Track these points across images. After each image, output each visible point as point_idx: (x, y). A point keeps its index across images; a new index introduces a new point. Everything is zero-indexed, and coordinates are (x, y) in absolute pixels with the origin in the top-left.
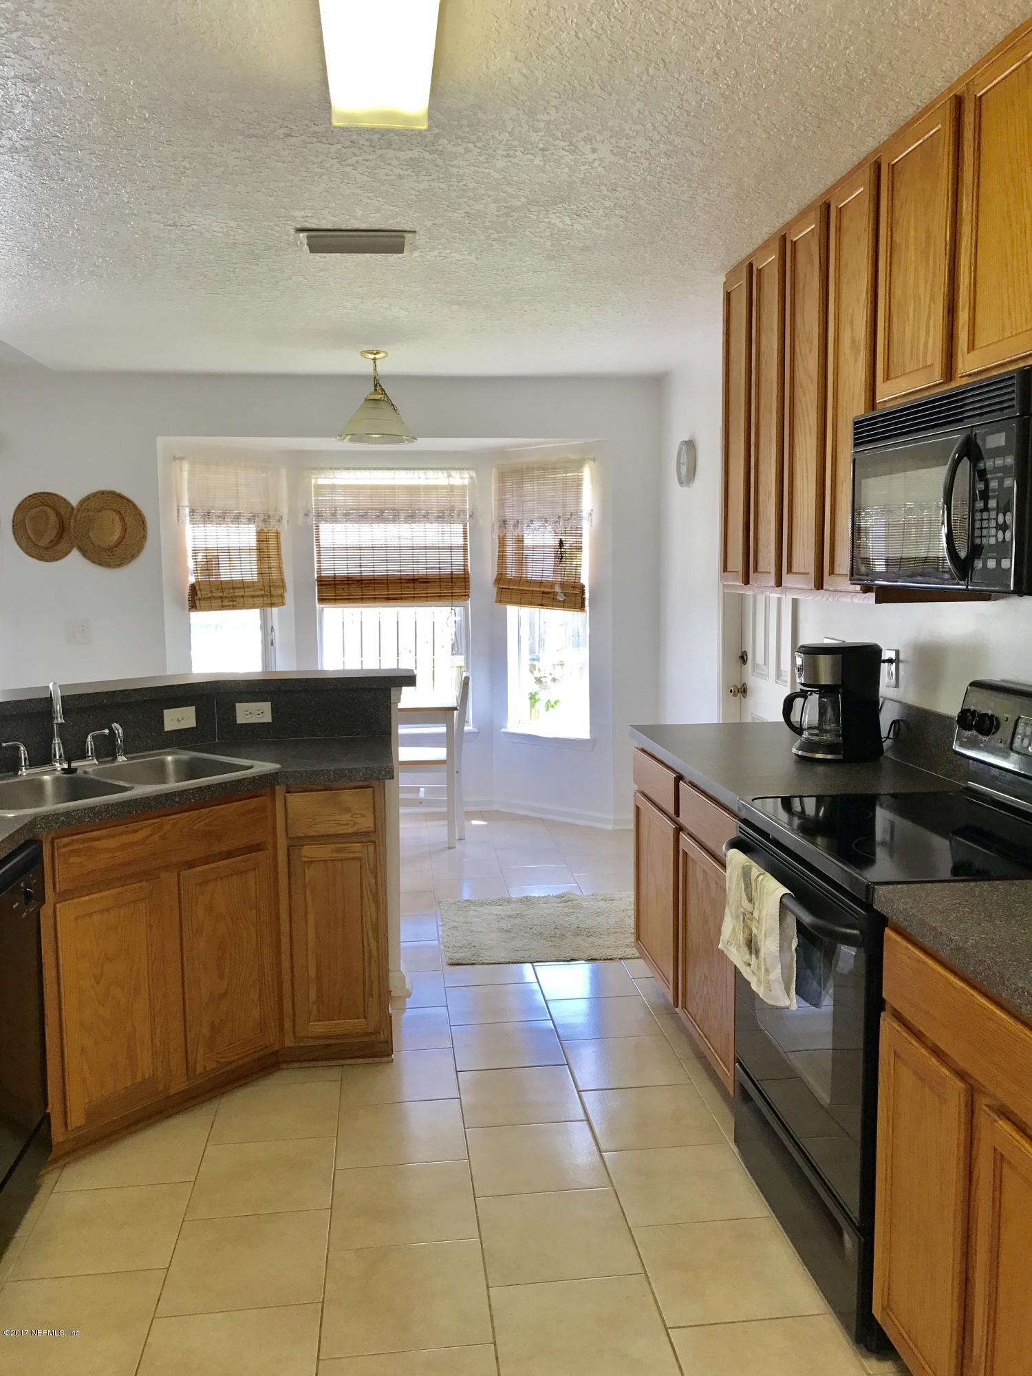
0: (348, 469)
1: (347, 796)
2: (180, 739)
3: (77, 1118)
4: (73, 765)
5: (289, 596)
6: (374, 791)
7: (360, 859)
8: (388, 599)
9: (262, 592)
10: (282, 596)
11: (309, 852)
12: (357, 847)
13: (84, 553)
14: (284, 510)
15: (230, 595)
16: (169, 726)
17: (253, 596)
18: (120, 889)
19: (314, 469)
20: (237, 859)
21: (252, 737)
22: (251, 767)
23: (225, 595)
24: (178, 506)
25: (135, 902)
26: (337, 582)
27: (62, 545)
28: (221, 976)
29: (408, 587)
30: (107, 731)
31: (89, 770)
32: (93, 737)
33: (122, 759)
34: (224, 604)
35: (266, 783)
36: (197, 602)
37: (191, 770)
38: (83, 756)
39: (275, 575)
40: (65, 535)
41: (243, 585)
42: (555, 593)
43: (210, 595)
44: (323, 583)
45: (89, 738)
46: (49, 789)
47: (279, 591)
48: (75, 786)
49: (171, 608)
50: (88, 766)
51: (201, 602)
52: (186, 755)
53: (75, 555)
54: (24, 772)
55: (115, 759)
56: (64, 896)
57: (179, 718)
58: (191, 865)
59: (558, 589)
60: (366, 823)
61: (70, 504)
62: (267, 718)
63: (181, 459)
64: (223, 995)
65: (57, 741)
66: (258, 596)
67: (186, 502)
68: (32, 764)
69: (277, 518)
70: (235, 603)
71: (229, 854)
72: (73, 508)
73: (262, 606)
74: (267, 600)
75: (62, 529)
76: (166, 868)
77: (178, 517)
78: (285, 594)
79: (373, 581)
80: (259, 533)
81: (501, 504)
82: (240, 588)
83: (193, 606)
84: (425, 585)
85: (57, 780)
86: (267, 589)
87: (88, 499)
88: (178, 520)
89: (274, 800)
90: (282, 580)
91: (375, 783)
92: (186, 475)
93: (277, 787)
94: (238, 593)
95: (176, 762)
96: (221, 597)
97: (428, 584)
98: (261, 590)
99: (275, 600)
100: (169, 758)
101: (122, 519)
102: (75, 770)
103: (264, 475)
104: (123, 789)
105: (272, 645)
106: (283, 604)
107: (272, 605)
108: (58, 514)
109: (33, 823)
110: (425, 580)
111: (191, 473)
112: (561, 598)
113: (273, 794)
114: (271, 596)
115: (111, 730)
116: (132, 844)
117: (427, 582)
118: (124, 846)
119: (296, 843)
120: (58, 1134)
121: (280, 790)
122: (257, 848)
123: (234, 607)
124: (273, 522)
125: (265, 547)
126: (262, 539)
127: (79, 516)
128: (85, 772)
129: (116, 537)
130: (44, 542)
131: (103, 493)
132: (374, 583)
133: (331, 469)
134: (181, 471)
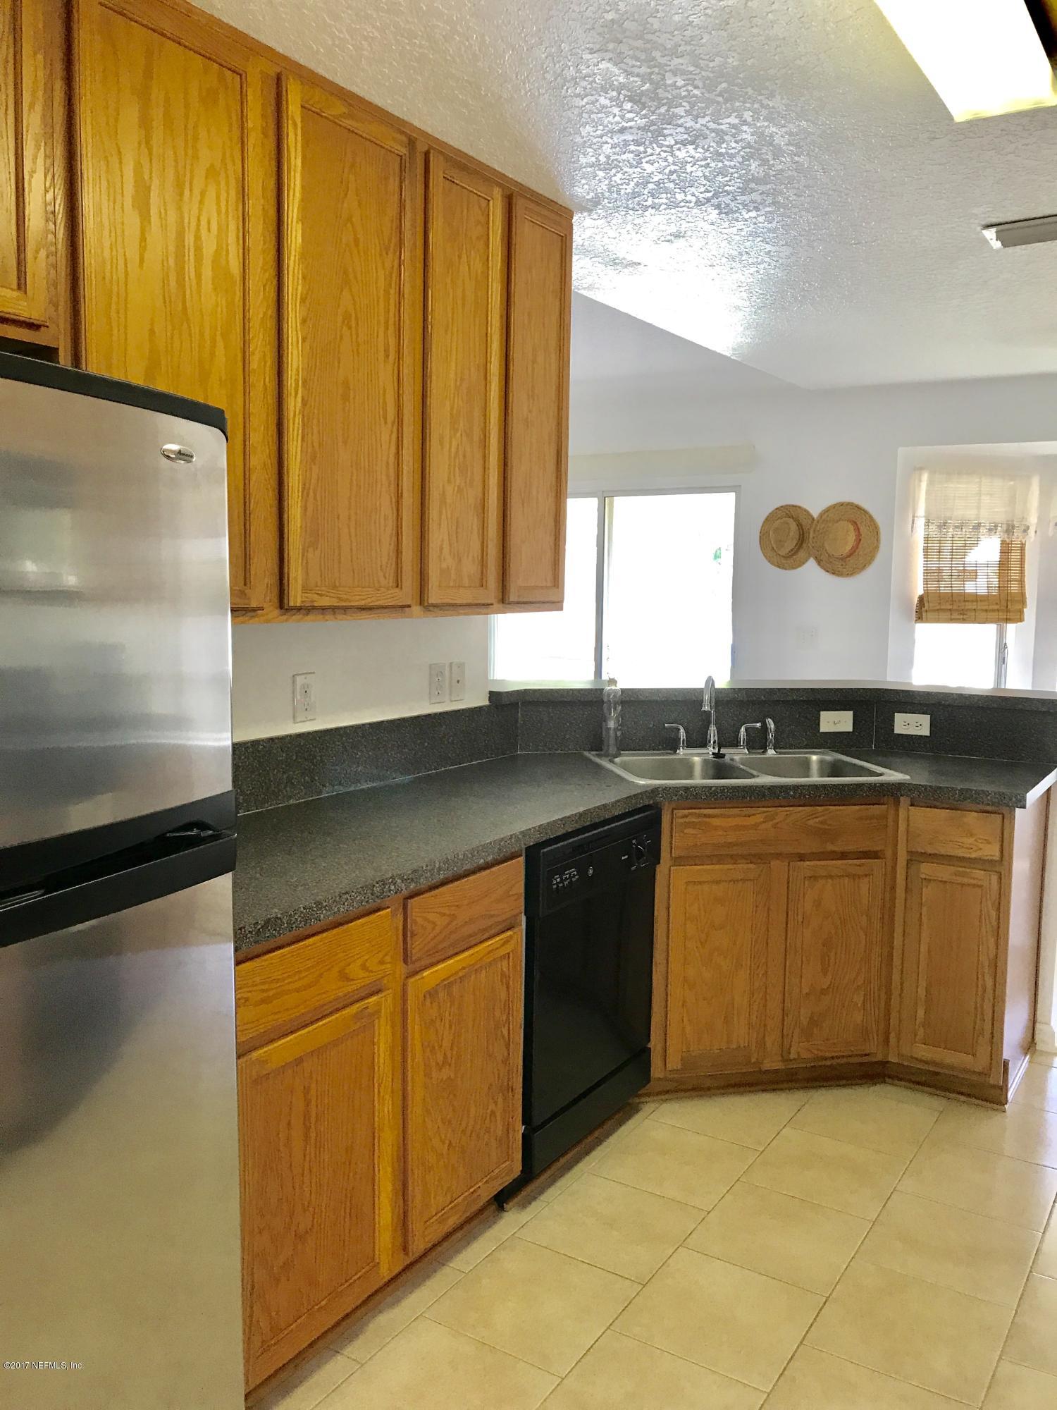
1: (972, 818)
2: (835, 741)
3: (674, 1062)
4: (723, 751)
5: (1030, 612)
6: (1003, 818)
7: (981, 886)
9: (996, 607)
10: (1021, 612)
11: (926, 869)
12: (979, 873)
13: (819, 562)
14: (1033, 520)
15: (960, 608)
16: (824, 728)
17: (986, 611)
18: (731, 866)
20: (850, 862)
21: (909, 747)
22: (881, 775)
23: (955, 607)
24: (914, 517)
25: (744, 880)
27: (802, 554)
28: (825, 972)
30: (759, 725)
31: (737, 758)
32: (746, 730)
33: (771, 752)
34: (953, 617)
35: (894, 791)
36: (924, 614)
37: (835, 769)
38: (735, 744)
39: (1014, 588)
40: (804, 545)
41: (976, 598)
43: (938, 607)
45: (743, 729)
46: (698, 770)
47: (1018, 607)
48: (720, 768)
49: (895, 619)
50: (737, 755)
51: (928, 614)
52: (831, 757)
53: (812, 563)
54: (681, 751)
55: (765, 751)
56: (678, 861)
57: (837, 721)
58: (802, 858)
60: (992, 851)
61: (812, 516)
62: (926, 732)
63: (921, 469)
64: (824, 992)
65: (713, 728)
66: (993, 611)
67: (921, 511)
68: (690, 744)
69: (1023, 528)
70: (965, 617)
71: (843, 856)
72: (813, 519)
73: (996, 621)
74: (1003, 616)
75: (802, 539)
76: (778, 856)
77: (912, 527)
78: (1025, 610)
80: (1003, 543)
82: (973, 601)
83: (920, 618)
85: (706, 762)
86: (1004, 603)
87: (827, 511)
88: (912, 531)
89: (897, 810)
90: (1023, 595)
91: (1005, 810)
92: (924, 485)
93: (902, 798)
94: (969, 606)
95: (821, 762)
96: (950, 610)
98: (997, 604)
99: (1010, 615)
100: (814, 758)
101: (857, 529)
102: (723, 756)
103: (1012, 483)
104: (753, 776)
105: (1004, 663)
106: (1021, 620)
107: (1008, 620)
108: (800, 525)
109: (655, 791)
111: (931, 483)
113: (897, 803)
114: (1008, 611)
115: (765, 726)
116: (745, 827)
118: (737, 828)
119: (916, 858)
120: (657, 1071)
121: (904, 801)
122: (874, 855)
123: (964, 621)
124: (1017, 534)
125: (1010, 557)
126: (1006, 550)
127: (818, 528)
128: (732, 760)
129: (848, 548)
130: (784, 552)
131: (842, 504)
134: (920, 481)
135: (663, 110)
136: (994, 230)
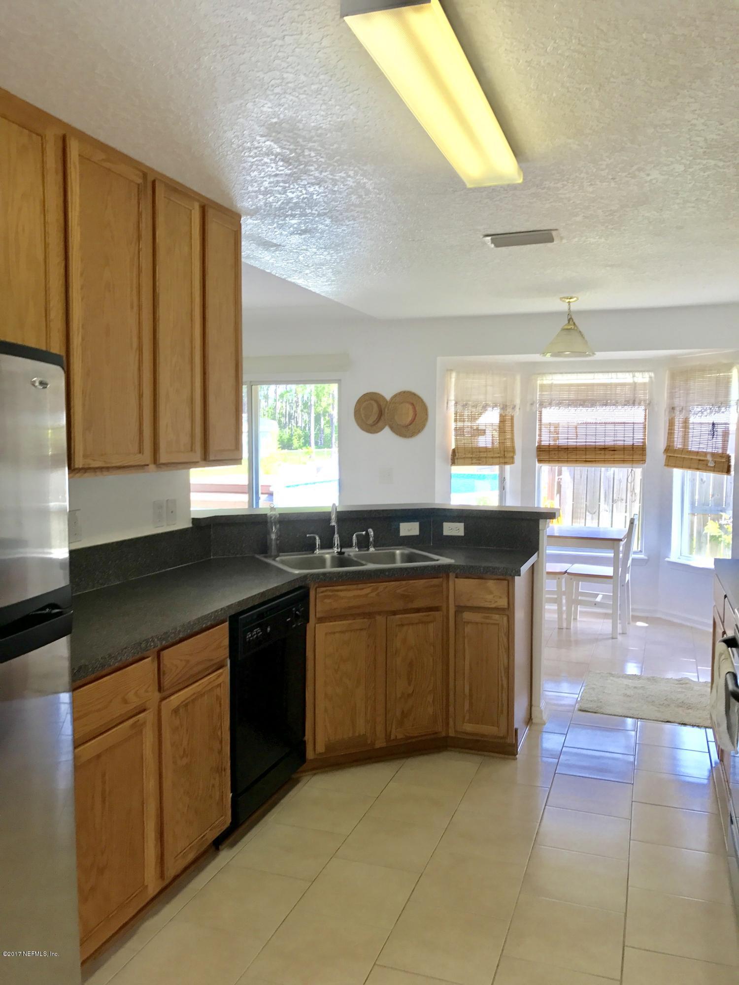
0: (561, 373)
1: (491, 584)
2: (408, 541)
3: (320, 748)
4: (343, 550)
5: (518, 458)
6: (508, 583)
7: (498, 624)
8: (586, 461)
9: (499, 455)
10: (513, 458)
11: (467, 616)
12: (497, 617)
13: (392, 428)
14: (518, 402)
15: (477, 456)
16: (403, 533)
17: (492, 458)
18: (350, 622)
19: (539, 374)
20: (421, 614)
21: (452, 543)
22: (437, 560)
23: (474, 456)
24: (448, 400)
25: (361, 630)
26: (550, 449)
27: (380, 424)
28: (410, 685)
29: (600, 454)
30: (364, 533)
31: (352, 554)
32: (357, 536)
33: (372, 549)
34: (473, 462)
35: (444, 570)
36: (456, 460)
37: (410, 558)
38: (351, 546)
39: (508, 444)
40: (382, 418)
41: (486, 450)
42: (707, 461)
43: (464, 456)
44: (541, 450)
45: (354, 535)
46: (328, 562)
47: (511, 455)
48: (341, 561)
49: (440, 464)
50: (352, 552)
51: (458, 460)
52: (407, 551)
53: (387, 431)
54: (317, 551)
55: (368, 549)
56: (321, 620)
57: (409, 529)
58: (394, 613)
59: (709, 458)
60: (503, 603)
61: (386, 400)
62: (461, 533)
63: (451, 370)
64: (409, 696)
65: (336, 536)
66: (496, 457)
67: (452, 397)
68: (322, 547)
69: (512, 407)
70: (480, 462)
71: (418, 610)
72: (387, 402)
73: (499, 464)
74: (502, 460)
75: (381, 414)
76: (380, 613)
77: (447, 407)
78: (515, 457)
79: (575, 449)
80: (501, 415)
81: (672, 396)
82: (484, 452)
83: (453, 463)
84: (613, 452)
85: (333, 558)
86: (502, 453)
87: (395, 396)
88: (447, 409)
89: (448, 581)
90: (513, 447)
91: (509, 578)
92: (453, 380)
93: (450, 574)
94: (482, 455)
95: (402, 555)
96: (471, 458)
97: (615, 452)
98: (498, 453)
99: (507, 460)
100: (398, 552)
101: (414, 408)
102: (343, 553)
103: (505, 379)
104: (362, 565)
105: (504, 489)
106: (513, 463)
107: (505, 463)
108: (379, 406)
109: (305, 577)
110: (613, 449)
111: (457, 379)
112: (711, 464)
113: (448, 577)
114: (505, 457)
115: (367, 534)
116: (359, 596)
117: (614, 450)
118: (355, 597)
119: (460, 609)
120: (310, 755)
121: (452, 576)
122: (437, 609)
123: (479, 464)
124: (509, 410)
125: (505, 425)
126: (503, 420)
127: (390, 407)
128: (349, 555)
129: (410, 418)
130: (370, 422)
131: (404, 392)
132: (576, 450)
133: (550, 373)
134: (451, 378)
135: (302, 167)
136: (489, 238)
